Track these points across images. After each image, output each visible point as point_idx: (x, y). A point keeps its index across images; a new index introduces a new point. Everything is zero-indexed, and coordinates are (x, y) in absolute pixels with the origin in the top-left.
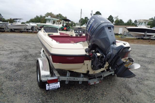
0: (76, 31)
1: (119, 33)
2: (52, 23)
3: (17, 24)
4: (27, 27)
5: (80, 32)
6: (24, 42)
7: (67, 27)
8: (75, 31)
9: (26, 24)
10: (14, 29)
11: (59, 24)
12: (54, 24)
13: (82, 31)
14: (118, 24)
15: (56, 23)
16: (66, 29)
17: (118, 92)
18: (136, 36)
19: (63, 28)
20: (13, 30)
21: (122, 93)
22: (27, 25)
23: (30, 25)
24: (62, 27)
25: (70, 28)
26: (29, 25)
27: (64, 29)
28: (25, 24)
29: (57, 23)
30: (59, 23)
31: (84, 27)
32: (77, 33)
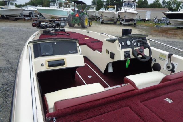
0: (123, 44)
1: (147, 19)
2: (58, 7)
3: (10, 8)
4: (23, 12)
6: (14, 42)
7: (80, 13)
9: (22, 8)
10: (6, 15)
11: (68, 7)
12: (61, 7)
14: (142, 5)
15: (63, 6)
16: (79, 16)
18: (176, 25)
19: (75, 14)
20: (5, 17)
22: (24, 10)
23: (28, 9)
24: (73, 13)
25: (84, 14)
26: (26, 9)
27: (76, 16)
28: (20, 9)
29: (65, 5)
30: (68, 5)
31: (103, 12)
32: (127, 46)
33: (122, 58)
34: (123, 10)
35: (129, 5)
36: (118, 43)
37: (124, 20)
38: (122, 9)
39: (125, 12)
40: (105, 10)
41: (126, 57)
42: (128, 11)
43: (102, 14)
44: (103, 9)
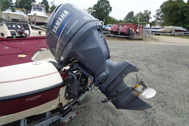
0: (9, 26)
5: (19, 27)
8: (7, 24)
13: (22, 26)
17: (101, 118)
21: (107, 119)
31: (9, 14)
32: (14, 29)
33: (10, 35)
34: (33, 13)
35: (38, 8)
36: (5, 26)
37: (35, 23)
38: (31, 12)
39: (35, 15)
40: (12, 11)
41: (12, 35)
42: (38, 15)
43: (8, 15)
44: (9, 10)
